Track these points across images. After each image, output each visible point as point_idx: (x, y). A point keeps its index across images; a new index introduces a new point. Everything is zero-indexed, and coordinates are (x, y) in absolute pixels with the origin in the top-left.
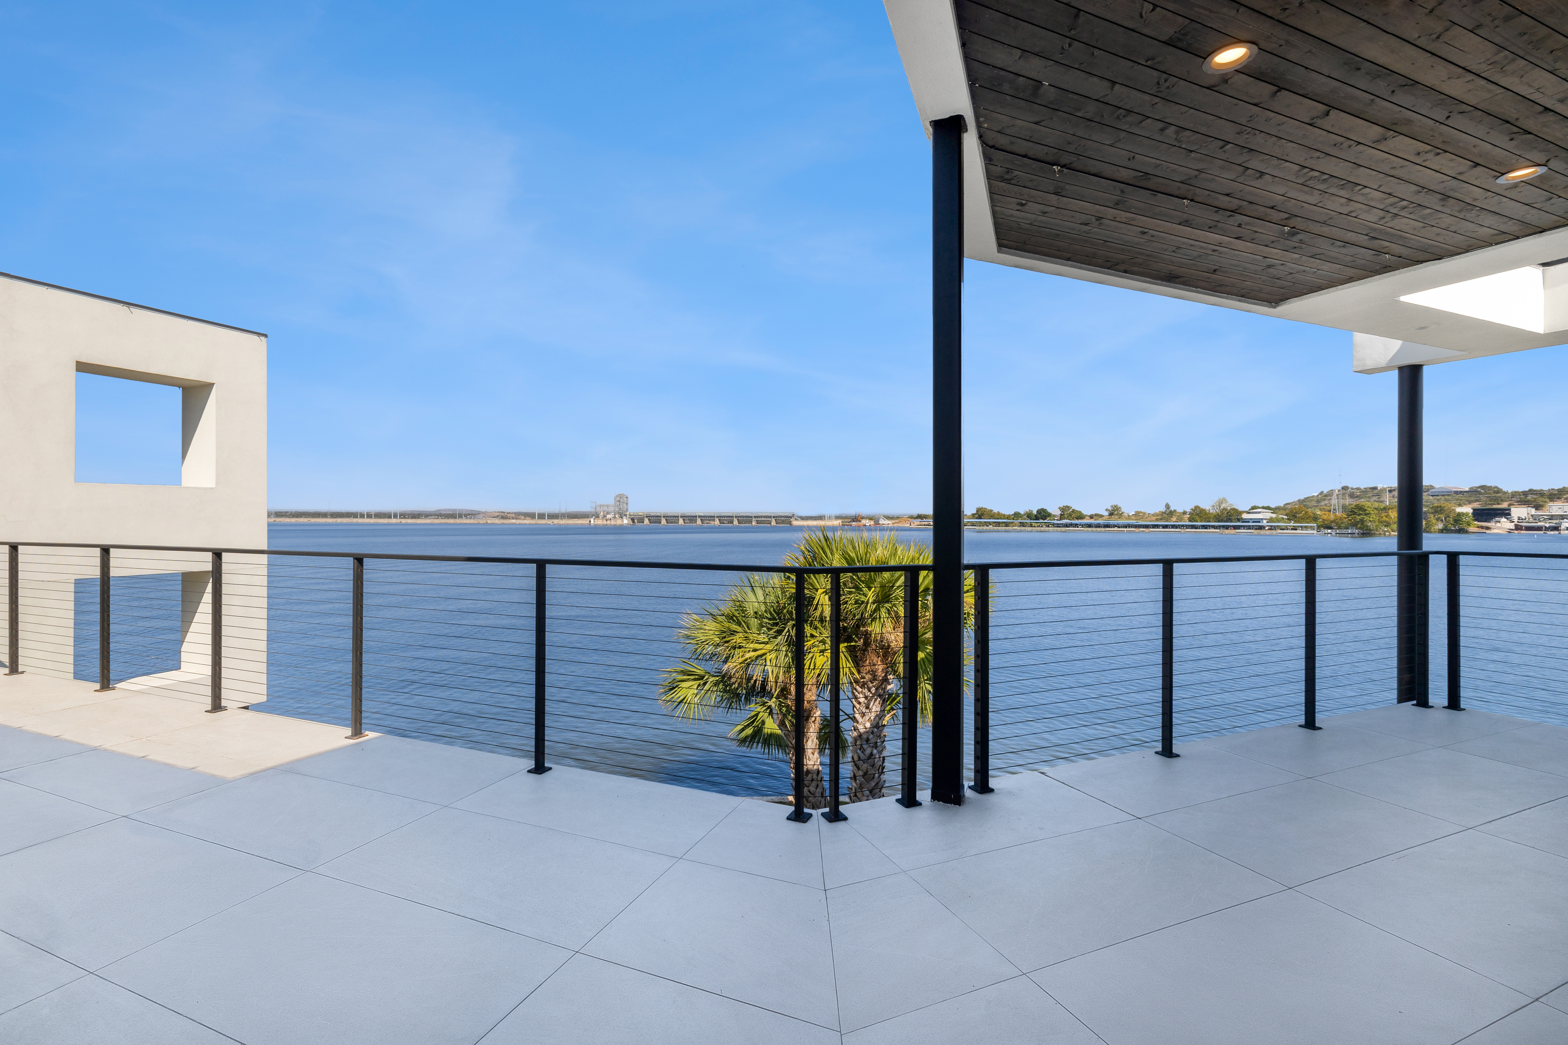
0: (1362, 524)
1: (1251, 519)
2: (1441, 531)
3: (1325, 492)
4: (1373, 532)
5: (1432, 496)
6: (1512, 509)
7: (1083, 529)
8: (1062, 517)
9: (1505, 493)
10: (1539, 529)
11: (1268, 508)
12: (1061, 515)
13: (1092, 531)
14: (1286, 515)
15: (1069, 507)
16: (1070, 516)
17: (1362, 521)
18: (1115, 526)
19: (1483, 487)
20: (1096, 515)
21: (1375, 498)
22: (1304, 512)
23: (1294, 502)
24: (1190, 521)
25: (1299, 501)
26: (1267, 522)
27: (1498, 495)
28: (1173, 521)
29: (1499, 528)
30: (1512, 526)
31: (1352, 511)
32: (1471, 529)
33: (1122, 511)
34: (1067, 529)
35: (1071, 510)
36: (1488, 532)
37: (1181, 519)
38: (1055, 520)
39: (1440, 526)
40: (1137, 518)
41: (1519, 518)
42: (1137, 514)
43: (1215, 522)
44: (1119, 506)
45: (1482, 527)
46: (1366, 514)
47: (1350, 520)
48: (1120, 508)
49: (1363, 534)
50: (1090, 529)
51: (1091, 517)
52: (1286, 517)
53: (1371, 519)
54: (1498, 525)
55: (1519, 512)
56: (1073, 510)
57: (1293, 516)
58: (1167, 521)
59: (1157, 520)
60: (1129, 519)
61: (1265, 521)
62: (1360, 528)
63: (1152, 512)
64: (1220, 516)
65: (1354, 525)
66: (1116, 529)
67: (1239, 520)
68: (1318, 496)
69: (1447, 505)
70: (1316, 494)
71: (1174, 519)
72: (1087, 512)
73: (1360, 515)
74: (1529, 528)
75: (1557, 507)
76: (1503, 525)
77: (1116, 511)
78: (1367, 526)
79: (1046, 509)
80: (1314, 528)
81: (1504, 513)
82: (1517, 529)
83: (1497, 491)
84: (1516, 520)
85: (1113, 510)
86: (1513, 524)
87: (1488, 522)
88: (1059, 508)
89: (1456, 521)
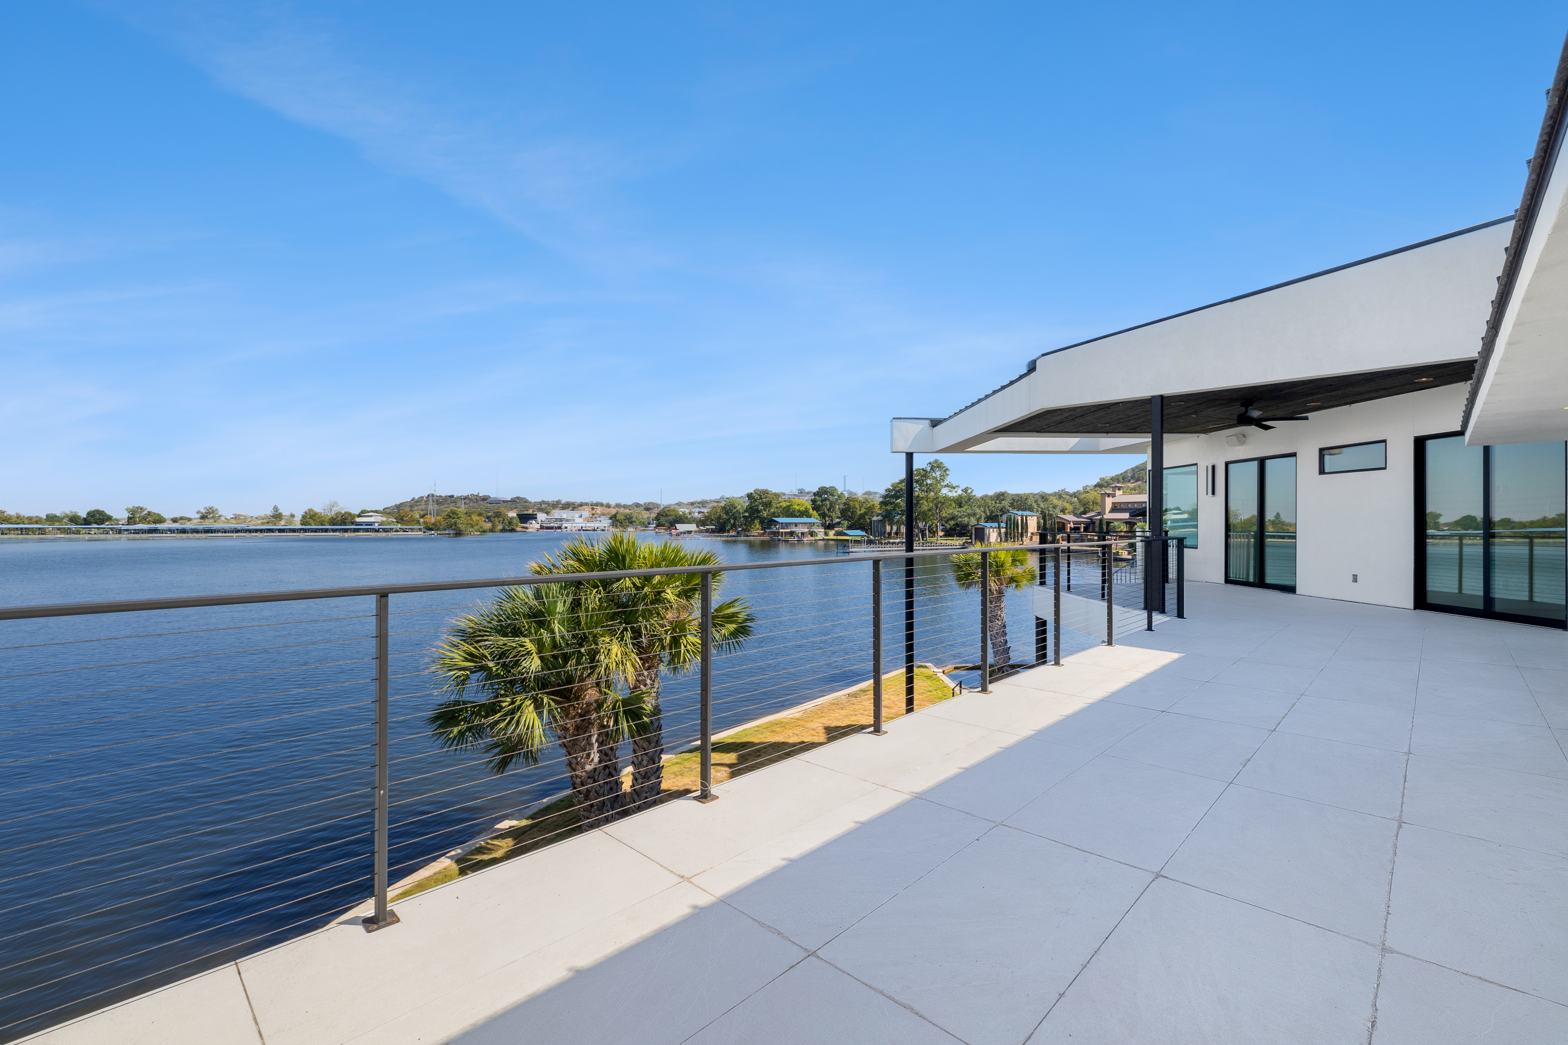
0: (456, 526)
1: (364, 522)
2: (501, 531)
3: (416, 498)
4: (462, 532)
5: (490, 503)
6: (538, 514)
7: (175, 535)
8: (131, 520)
9: (530, 502)
10: (552, 528)
11: (376, 512)
12: (129, 518)
13: (188, 538)
14: (395, 518)
15: (141, 509)
16: (144, 520)
17: (455, 523)
18: (218, 531)
19: (518, 498)
20: (181, 518)
21: (453, 504)
22: (409, 516)
23: (392, 507)
24: (302, 525)
25: (396, 506)
26: (379, 525)
27: (527, 504)
28: (282, 525)
29: (532, 528)
30: (538, 526)
31: (448, 515)
32: (518, 529)
33: (220, 513)
34: (150, 535)
35: (145, 512)
36: (527, 531)
37: (291, 522)
38: (118, 524)
39: (500, 527)
40: (238, 521)
41: (541, 521)
42: (236, 517)
43: (330, 525)
44: (215, 507)
45: (524, 528)
46: (458, 518)
47: (446, 523)
48: (216, 510)
49: (456, 534)
50: (184, 535)
51: (175, 520)
52: (395, 520)
53: (462, 522)
54: (531, 525)
55: (541, 516)
56: (149, 513)
57: (401, 519)
58: (275, 525)
59: (263, 524)
60: (228, 523)
61: (376, 524)
62: (454, 529)
63: (255, 515)
64: (335, 519)
65: (450, 526)
66: (220, 534)
67: (352, 523)
69: (503, 510)
70: (409, 500)
71: (282, 523)
72: (167, 515)
73: (454, 518)
74: (548, 528)
75: (557, 514)
76: (533, 526)
77: (210, 514)
78: (459, 528)
79: (103, 511)
80: (420, 530)
81: (533, 517)
82: (541, 528)
83: (526, 501)
84: (540, 522)
85: (207, 513)
86: (539, 525)
87: (526, 523)
88: (127, 510)
89: (510, 523)
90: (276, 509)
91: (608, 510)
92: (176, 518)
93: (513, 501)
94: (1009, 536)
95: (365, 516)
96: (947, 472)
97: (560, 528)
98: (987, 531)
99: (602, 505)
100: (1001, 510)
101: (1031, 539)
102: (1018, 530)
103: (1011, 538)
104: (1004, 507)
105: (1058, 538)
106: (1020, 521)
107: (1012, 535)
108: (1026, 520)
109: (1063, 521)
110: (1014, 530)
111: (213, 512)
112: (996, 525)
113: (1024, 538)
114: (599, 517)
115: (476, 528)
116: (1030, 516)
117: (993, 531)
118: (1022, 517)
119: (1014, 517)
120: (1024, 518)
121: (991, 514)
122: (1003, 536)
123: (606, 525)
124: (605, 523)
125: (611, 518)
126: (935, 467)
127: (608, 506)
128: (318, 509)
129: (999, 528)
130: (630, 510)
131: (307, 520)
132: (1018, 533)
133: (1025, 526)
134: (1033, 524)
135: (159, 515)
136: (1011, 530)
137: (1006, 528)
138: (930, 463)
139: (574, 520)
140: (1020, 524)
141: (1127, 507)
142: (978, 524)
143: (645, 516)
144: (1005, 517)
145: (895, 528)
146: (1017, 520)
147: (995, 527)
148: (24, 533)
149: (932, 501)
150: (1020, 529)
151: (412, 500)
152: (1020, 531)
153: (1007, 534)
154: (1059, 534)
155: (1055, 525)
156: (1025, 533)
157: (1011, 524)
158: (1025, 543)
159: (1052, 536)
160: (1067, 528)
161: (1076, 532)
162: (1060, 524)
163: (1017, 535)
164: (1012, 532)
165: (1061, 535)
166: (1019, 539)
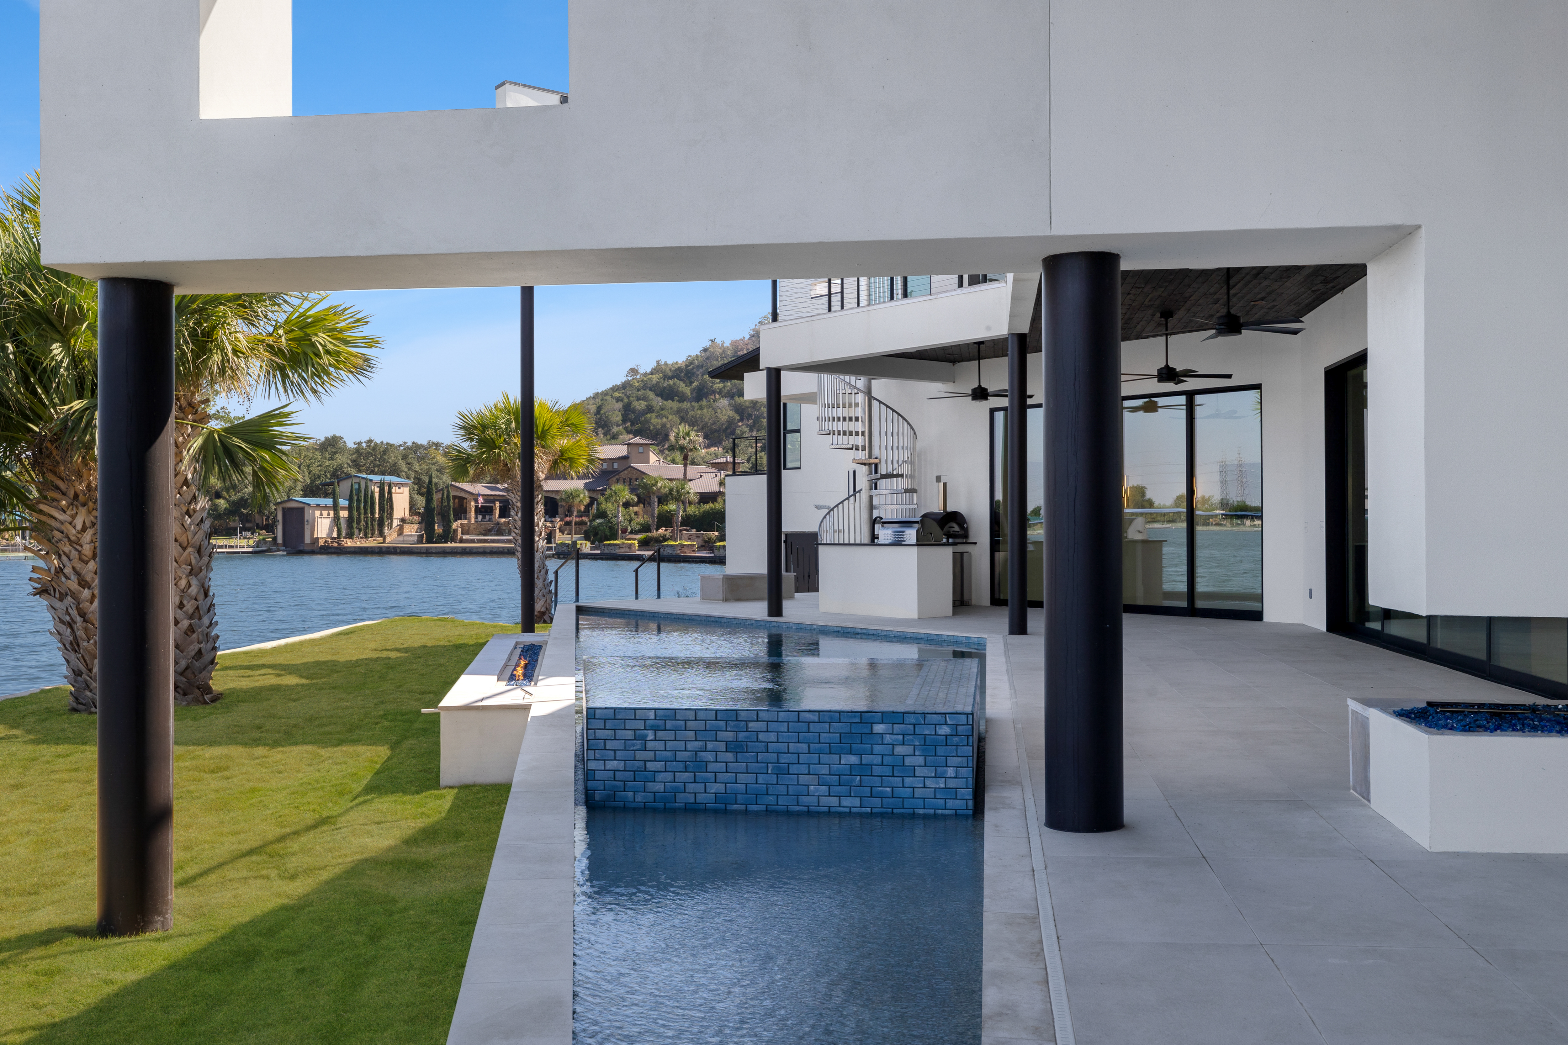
94: (355, 525)
98: (308, 513)
100: (334, 474)
101: (401, 532)
102: (373, 513)
103: (360, 530)
104: (341, 467)
105: (454, 526)
106: (377, 496)
107: (363, 523)
108: (390, 492)
109: (463, 495)
110: (365, 513)
112: (329, 501)
113: (386, 530)
116: (396, 485)
117: (321, 514)
118: (381, 486)
119: (366, 487)
120: (386, 488)
121: (313, 481)
122: (343, 525)
129: (336, 507)
132: (373, 519)
133: (387, 504)
134: (401, 501)
136: (359, 514)
137: (350, 509)
140: (377, 501)
141: (610, 469)
142: (289, 500)
144: (344, 488)
146: (373, 493)
147: (326, 508)
150: (377, 511)
152: (377, 516)
153: (352, 522)
154: (456, 520)
155: (449, 503)
156: (388, 519)
157: (359, 501)
158: (388, 540)
159: (443, 525)
160: (471, 509)
161: (487, 517)
162: (457, 501)
163: (372, 525)
164: (362, 516)
165: (459, 522)
166: (377, 532)
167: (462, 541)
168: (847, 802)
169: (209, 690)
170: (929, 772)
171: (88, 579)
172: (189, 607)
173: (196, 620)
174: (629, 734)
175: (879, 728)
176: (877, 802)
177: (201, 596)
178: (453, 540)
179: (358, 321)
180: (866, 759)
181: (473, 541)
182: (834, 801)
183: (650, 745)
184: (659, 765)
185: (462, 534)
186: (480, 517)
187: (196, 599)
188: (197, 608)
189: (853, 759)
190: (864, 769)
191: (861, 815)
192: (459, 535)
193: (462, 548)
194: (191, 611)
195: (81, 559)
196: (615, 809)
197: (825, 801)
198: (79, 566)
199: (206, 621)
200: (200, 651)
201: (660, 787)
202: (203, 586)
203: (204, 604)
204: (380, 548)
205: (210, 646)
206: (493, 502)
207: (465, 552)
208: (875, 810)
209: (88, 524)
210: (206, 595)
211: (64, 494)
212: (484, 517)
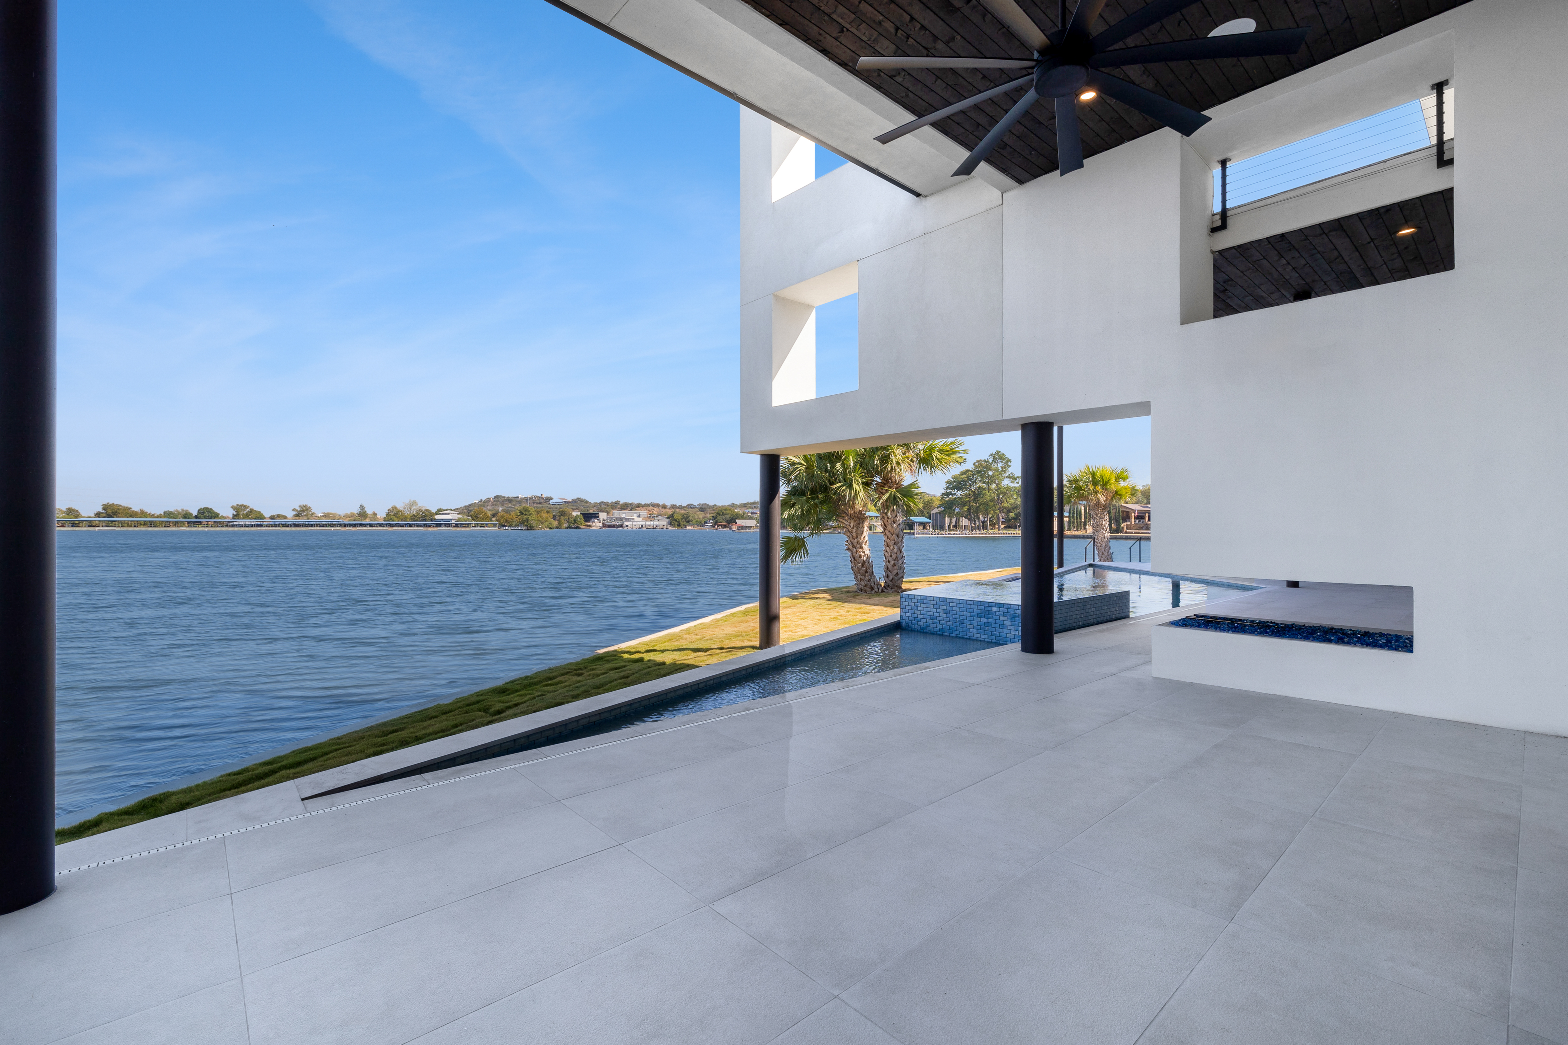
0: (527, 522)
1: (443, 519)
2: (567, 528)
3: (483, 500)
4: (535, 527)
5: (552, 505)
6: (600, 513)
9: (591, 503)
10: (614, 526)
11: (451, 510)
12: (234, 515)
14: (470, 516)
15: (245, 507)
16: (247, 516)
17: (527, 520)
19: (578, 499)
20: (279, 515)
22: (483, 514)
23: (461, 507)
24: (386, 520)
25: (465, 507)
26: (456, 521)
27: (587, 505)
29: (595, 526)
30: (601, 525)
31: (520, 513)
32: (582, 527)
33: (313, 511)
35: (248, 510)
36: (591, 528)
37: (376, 517)
38: (225, 519)
39: (566, 525)
42: (326, 515)
43: (412, 521)
44: (310, 504)
45: (587, 526)
46: (530, 515)
47: (520, 519)
48: (310, 508)
49: (529, 528)
50: (280, 529)
51: (272, 518)
52: (470, 518)
53: (533, 519)
54: (594, 524)
55: (603, 516)
56: (251, 510)
57: (476, 516)
61: (454, 521)
62: (526, 525)
64: (417, 517)
65: (522, 523)
67: (432, 520)
68: (478, 503)
69: (566, 510)
70: (477, 502)
71: (368, 518)
72: (267, 512)
73: (526, 515)
74: (610, 526)
75: (617, 514)
76: (596, 524)
77: (304, 512)
78: (531, 524)
79: (211, 509)
80: (495, 525)
81: (595, 516)
82: (603, 526)
83: (587, 502)
84: (602, 521)
85: (302, 511)
86: (601, 523)
87: (589, 522)
88: (232, 507)
89: (575, 521)
90: (362, 507)
91: (664, 511)
92: (274, 516)
93: (574, 501)
94: (1072, 525)
95: (443, 514)
96: (1009, 464)
97: (621, 526)
99: (658, 506)
102: (1081, 519)
103: (1074, 527)
105: (1122, 525)
106: (1083, 511)
109: (1127, 510)
110: (1077, 519)
111: (307, 510)
113: (1087, 527)
114: (657, 517)
115: (546, 524)
123: (665, 524)
124: (663, 522)
125: (668, 518)
126: (996, 458)
127: (664, 507)
128: (400, 506)
130: (685, 510)
131: (391, 517)
132: (1081, 522)
135: (260, 512)
137: (1069, 517)
138: (991, 455)
139: (633, 519)
140: (1083, 513)
143: (701, 516)
145: (954, 520)
146: (1081, 510)
148: (153, 526)
149: (994, 493)
150: (1083, 518)
151: (480, 502)
152: (1083, 520)
153: (1071, 523)
154: (1123, 523)
155: (1119, 514)
156: (1089, 522)
157: (1073, 513)
158: (1088, 532)
159: (1116, 525)
160: (1132, 517)
161: (1142, 521)
162: (1125, 513)
163: (1080, 524)
164: (1075, 521)
165: (1126, 523)
166: (1083, 528)
167: (1126, 532)
168: (983, 636)
169: (901, 588)
170: (1012, 628)
171: (855, 545)
172: (894, 556)
173: (896, 562)
174: (913, 604)
175: (994, 609)
176: (993, 637)
177: (899, 553)
178: (1122, 532)
179: (961, 444)
180: (990, 620)
181: (1132, 533)
182: (978, 636)
183: (919, 609)
184: (922, 616)
185: (1127, 529)
186: (1137, 521)
187: (896, 554)
188: (897, 557)
189: (985, 620)
190: (989, 624)
191: (988, 642)
192: (1125, 530)
193: (1125, 536)
194: (894, 558)
195: (853, 538)
196: (908, 630)
197: (976, 635)
198: (852, 540)
199: (900, 562)
200: (897, 573)
201: (922, 624)
202: (899, 549)
203: (899, 556)
204: (1084, 535)
205: (901, 571)
206: (1145, 514)
207: (1127, 538)
208: (993, 641)
209: (855, 526)
210: (901, 552)
211: (847, 515)
212: (1140, 521)
